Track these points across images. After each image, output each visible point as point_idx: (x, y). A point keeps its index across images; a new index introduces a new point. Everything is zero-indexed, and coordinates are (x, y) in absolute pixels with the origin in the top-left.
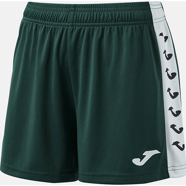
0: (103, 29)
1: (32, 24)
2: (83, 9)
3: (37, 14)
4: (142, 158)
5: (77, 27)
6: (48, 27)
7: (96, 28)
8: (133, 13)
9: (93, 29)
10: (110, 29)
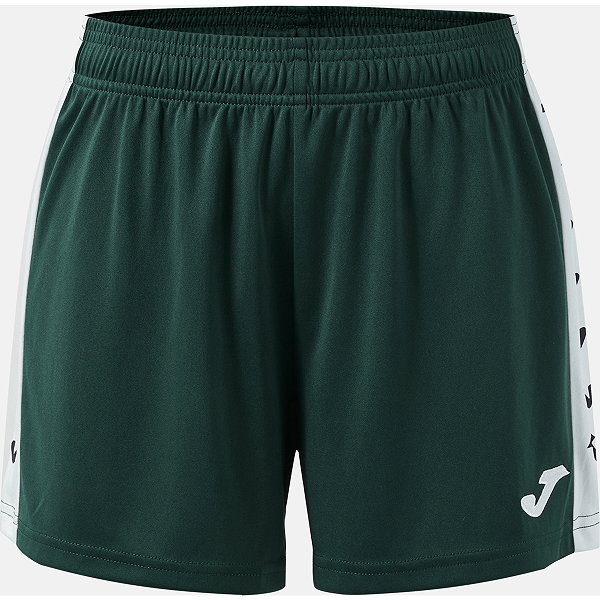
0: (408, 107)
1: (144, 101)
2: (339, 53)
3: (159, 67)
4: (537, 491)
5: (322, 107)
6: (207, 107)
7: (386, 105)
8: (482, 51)
9: (377, 110)
10: (428, 103)
